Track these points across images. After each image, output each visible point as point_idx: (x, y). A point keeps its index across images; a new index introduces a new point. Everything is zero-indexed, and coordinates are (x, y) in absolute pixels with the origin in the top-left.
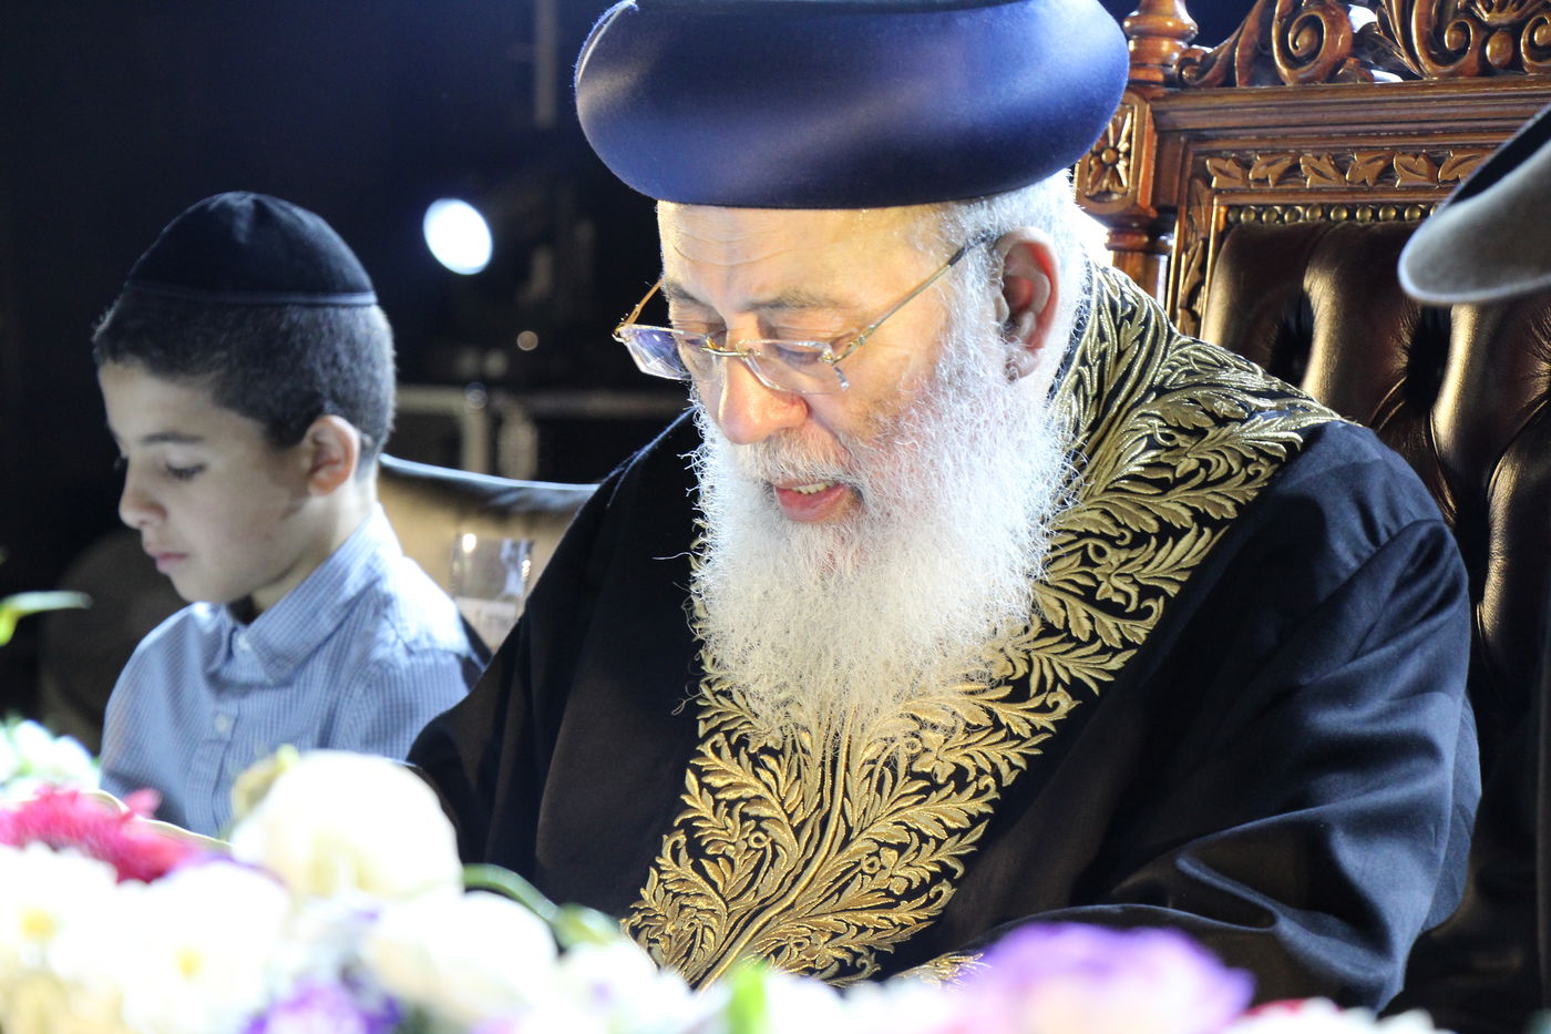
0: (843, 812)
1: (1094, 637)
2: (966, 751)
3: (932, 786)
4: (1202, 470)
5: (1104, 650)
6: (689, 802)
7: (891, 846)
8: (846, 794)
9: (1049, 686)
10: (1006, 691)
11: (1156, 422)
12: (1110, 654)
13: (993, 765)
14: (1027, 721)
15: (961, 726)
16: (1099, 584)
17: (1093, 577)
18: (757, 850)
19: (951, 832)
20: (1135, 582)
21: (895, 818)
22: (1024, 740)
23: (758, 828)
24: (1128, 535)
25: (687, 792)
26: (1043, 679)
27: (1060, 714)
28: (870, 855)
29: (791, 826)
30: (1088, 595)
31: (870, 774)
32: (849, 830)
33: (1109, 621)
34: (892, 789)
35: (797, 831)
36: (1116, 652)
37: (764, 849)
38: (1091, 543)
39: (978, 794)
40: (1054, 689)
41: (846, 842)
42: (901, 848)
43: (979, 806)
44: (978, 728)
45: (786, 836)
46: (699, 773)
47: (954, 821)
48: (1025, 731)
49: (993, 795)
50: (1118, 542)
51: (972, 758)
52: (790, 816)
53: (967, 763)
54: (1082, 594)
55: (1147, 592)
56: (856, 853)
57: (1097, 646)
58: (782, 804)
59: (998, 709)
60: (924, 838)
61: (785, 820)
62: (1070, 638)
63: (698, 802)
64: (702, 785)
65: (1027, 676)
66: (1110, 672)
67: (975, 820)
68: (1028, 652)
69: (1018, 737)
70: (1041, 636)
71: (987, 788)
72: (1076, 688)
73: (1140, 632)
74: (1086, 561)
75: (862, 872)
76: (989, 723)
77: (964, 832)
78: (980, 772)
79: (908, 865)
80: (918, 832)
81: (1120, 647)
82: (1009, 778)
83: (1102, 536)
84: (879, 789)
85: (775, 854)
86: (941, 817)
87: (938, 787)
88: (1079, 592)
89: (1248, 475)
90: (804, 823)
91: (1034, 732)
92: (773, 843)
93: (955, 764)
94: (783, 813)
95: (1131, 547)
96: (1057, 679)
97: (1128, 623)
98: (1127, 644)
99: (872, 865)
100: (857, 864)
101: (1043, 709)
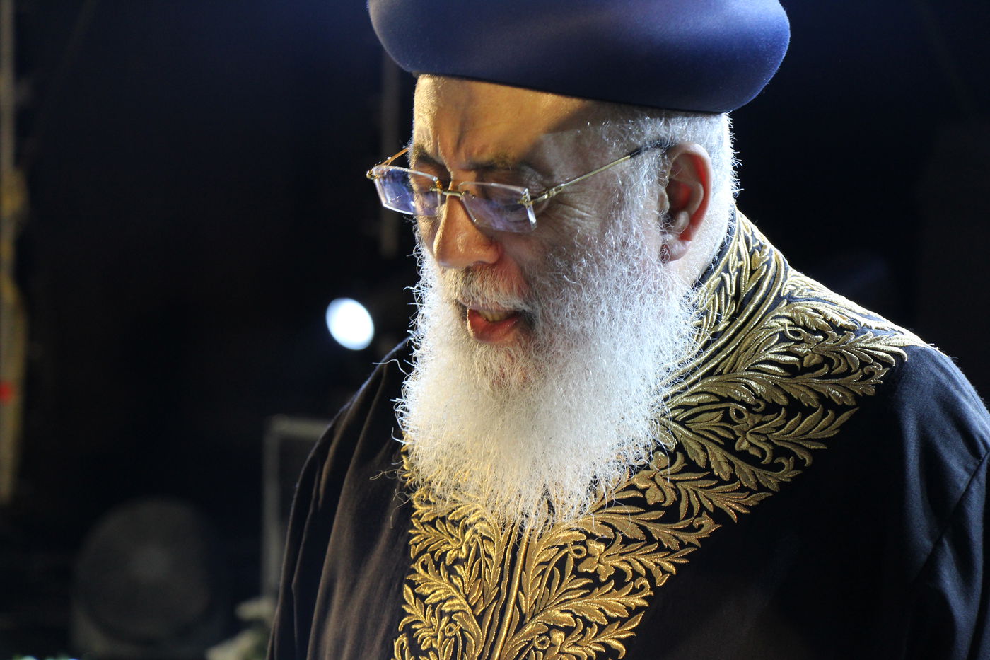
0: (517, 602)
1: (733, 478)
2: (624, 558)
3: (595, 582)
4: (825, 366)
5: (742, 489)
6: (408, 610)
7: (560, 629)
8: (520, 588)
9: (696, 513)
10: (659, 514)
11: (786, 322)
12: (748, 493)
13: (648, 571)
14: (677, 538)
15: (620, 538)
16: (737, 438)
17: (733, 433)
18: (450, 638)
19: (611, 620)
20: (768, 441)
21: (563, 607)
22: (673, 552)
23: (451, 621)
24: (762, 405)
25: (406, 603)
26: (690, 507)
27: (703, 534)
28: (540, 635)
29: (475, 616)
30: (728, 446)
31: (543, 573)
32: (523, 616)
33: (746, 468)
34: (560, 584)
35: (480, 619)
36: (752, 492)
37: (455, 636)
38: (733, 406)
39: (634, 592)
40: (700, 515)
41: (521, 625)
42: (568, 631)
43: (637, 601)
44: (635, 541)
45: (473, 626)
46: (413, 585)
47: (614, 611)
48: (674, 545)
49: (648, 592)
50: (754, 409)
51: (629, 563)
52: (474, 608)
53: (625, 567)
54: (722, 443)
55: (778, 451)
56: (530, 634)
57: (737, 485)
58: (467, 599)
59: (650, 527)
60: (588, 624)
61: (470, 611)
62: (711, 476)
63: (413, 609)
64: (416, 595)
65: (676, 504)
66: (747, 507)
67: (633, 612)
68: (674, 482)
69: (668, 549)
70: (683, 471)
71: (642, 587)
72: (718, 515)
73: (772, 481)
74: (726, 418)
75: (534, 648)
76: (644, 538)
77: (623, 621)
78: (636, 575)
79: (575, 644)
80: (583, 618)
81: (756, 489)
82: (661, 581)
83: (743, 403)
84: (549, 585)
85: (465, 640)
86: (603, 608)
87: (600, 585)
88: (718, 441)
89: (864, 374)
90: (484, 612)
91: (682, 545)
92: (461, 630)
93: (616, 568)
94: (468, 606)
95: (764, 413)
96: (703, 508)
97: (763, 472)
98: (761, 488)
99: (543, 643)
100: (530, 642)
101: (690, 529)
